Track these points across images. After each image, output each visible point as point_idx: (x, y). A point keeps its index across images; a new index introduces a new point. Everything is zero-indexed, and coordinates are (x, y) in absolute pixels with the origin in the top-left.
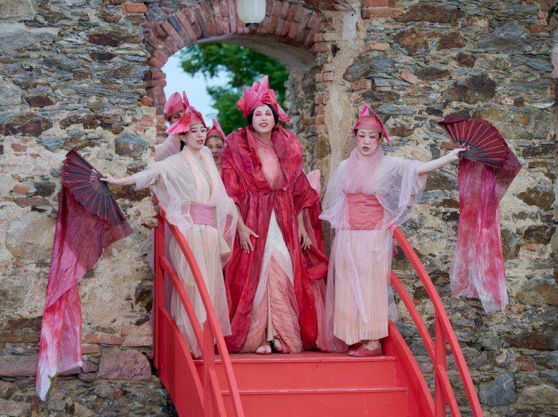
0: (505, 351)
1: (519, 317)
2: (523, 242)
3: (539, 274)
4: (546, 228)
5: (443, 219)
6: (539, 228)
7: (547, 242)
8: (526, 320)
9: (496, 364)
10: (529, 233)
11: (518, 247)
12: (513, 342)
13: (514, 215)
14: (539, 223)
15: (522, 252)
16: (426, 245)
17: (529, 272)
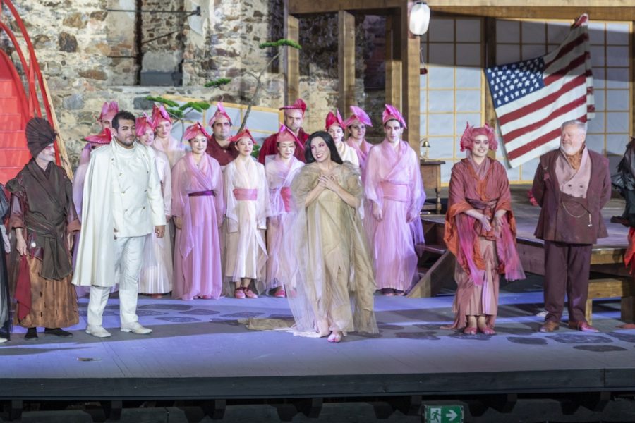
0: (78, 80)
1: (87, 61)
2: (89, 19)
3: (98, 38)
4: (102, 12)
5: (45, 5)
6: (98, 12)
7: (103, 20)
8: (90, 63)
9: (72, 86)
10: (93, 15)
11: (86, 22)
12: (82, 74)
13: (85, 5)
14: (99, 9)
15: (89, 25)
16: (34, 20)
17: (92, 37)
